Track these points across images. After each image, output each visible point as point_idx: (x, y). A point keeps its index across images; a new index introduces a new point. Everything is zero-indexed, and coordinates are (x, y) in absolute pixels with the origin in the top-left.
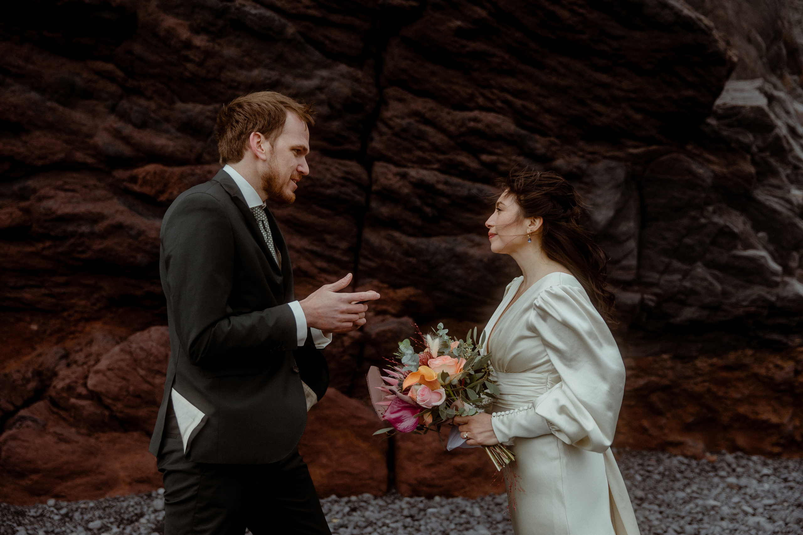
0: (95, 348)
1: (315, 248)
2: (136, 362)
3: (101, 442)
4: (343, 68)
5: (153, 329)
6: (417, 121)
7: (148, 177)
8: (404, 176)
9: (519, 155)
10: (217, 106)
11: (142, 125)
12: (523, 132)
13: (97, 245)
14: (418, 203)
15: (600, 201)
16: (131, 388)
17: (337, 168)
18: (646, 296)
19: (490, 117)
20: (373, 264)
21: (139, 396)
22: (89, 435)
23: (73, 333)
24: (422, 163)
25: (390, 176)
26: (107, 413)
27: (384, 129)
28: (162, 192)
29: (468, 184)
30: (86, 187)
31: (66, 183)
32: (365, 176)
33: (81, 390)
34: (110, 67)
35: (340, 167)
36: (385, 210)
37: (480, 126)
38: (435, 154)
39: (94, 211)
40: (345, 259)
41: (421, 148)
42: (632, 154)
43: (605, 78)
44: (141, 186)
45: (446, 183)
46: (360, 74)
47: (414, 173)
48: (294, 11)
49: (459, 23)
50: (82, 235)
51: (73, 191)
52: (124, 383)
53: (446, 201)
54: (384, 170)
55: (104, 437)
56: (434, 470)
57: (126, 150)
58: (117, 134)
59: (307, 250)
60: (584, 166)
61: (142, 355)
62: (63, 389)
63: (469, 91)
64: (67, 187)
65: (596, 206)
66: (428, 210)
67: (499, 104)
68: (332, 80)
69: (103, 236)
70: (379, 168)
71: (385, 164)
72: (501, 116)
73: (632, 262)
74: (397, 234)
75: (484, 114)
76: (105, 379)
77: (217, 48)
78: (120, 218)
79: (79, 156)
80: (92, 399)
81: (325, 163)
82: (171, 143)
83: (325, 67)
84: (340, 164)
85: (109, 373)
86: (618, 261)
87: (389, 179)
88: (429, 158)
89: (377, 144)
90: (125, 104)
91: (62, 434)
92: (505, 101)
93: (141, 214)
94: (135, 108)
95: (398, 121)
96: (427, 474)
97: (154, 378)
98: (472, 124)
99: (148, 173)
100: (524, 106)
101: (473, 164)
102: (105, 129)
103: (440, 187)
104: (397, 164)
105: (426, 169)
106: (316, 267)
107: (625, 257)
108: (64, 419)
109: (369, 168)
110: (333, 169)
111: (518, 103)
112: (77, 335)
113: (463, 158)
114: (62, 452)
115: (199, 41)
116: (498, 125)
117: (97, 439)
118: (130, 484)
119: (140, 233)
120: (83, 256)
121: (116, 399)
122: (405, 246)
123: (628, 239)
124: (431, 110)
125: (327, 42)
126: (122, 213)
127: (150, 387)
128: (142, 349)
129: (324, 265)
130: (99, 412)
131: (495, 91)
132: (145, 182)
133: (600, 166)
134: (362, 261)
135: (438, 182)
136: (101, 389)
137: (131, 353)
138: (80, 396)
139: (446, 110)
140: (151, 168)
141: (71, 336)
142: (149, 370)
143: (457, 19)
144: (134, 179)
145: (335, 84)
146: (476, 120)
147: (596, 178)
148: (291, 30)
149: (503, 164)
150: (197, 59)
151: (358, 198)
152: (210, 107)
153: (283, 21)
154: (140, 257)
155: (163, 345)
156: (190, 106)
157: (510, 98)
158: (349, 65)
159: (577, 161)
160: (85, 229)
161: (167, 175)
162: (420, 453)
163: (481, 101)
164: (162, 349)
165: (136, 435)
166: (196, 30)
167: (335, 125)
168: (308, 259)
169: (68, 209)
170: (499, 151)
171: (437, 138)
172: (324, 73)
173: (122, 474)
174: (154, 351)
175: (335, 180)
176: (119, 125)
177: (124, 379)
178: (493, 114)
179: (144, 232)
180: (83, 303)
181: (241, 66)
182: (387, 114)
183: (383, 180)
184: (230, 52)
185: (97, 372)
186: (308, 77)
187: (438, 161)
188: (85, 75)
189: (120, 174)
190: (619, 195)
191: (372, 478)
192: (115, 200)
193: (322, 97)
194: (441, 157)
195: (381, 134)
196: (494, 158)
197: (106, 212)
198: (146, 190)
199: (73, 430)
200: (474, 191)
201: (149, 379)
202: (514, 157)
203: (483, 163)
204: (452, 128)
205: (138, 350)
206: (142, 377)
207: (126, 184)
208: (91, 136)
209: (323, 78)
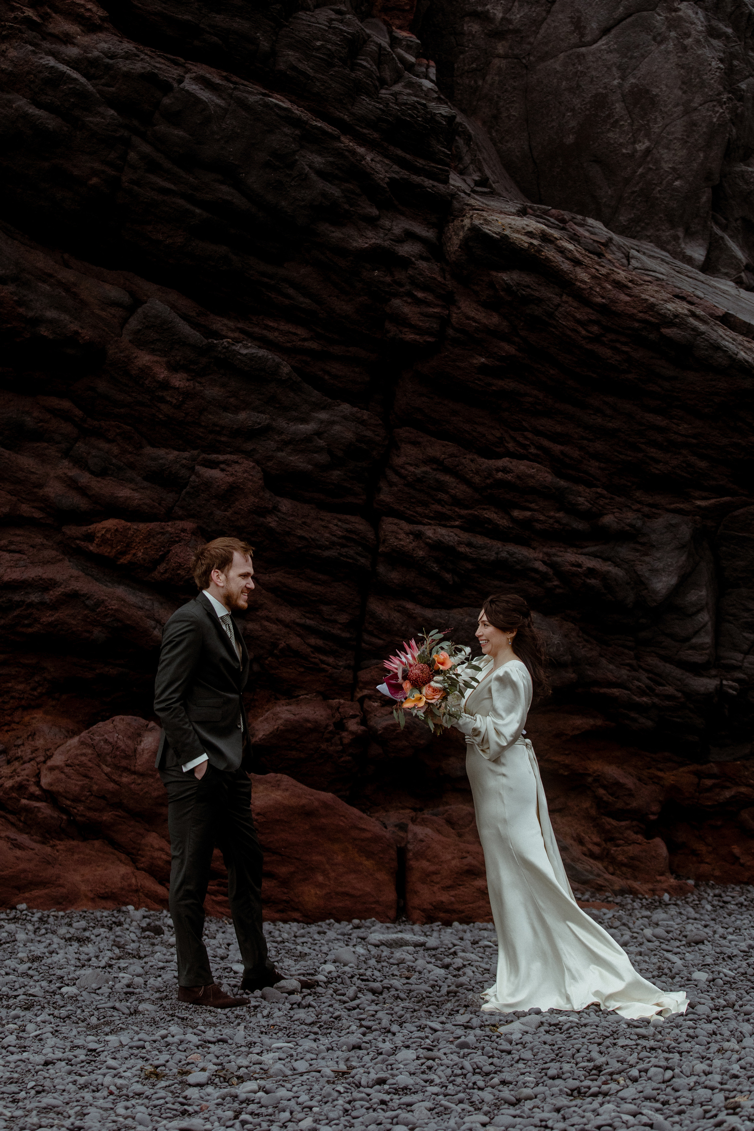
0: (40, 742)
1: (309, 622)
2: (100, 756)
3: (58, 851)
4: (346, 408)
5: (117, 718)
6: (434, 470)
7: (108, 536)
8: (418, 536)
9: (558, 510)
10: (195, 452)
11: (102, 473)
12: (562, 483)
13: (48, 617)
14: (436, 568)
15: (660, 565)
16: (95, 788)
17: (336, 525)
18: (725, 682)
19: (522, 467)
20: (380, 642)
21: (103, 797)
22: (43, 843)
23: (8, 724)
24: (441, 520)
25: (402, 536)
26: (65, 817)
27: (395, 479)
28: (123, 553)
29: (497, 544)
30: (33, 546)
31: (11, 543)
32: (371, 535)
33: (34, 789)
34: (66, 404)
35: (339, 523)
36: (395, 576)
37: (509, 477)
38: (457, 509)
39: (44, 576)
40: (346, 635)
41: (439, 502)
42: (699, 507)
43: (660, 421)
44: (99, 545)
45: (469, 545)
46: (365, 415)
47: (429, 532)
48: (289, 345)
49: (483, 360)
50: (31, 605)
51: (20, 552)
52: (87, 781)
53: (469, 566)
54: (395, 528)
55: (61, 845)
56: (453, 893)
57: (82, 503)
58: (72, 484)
59: (298, 625)
60: (639, 523)
61: (107, 748)
62: (12, 788)
63: (498, 435)
64: (13, 547)
65: (655, 571)
66: (448, 576)
67: (533, 450)
68: (333, 423)
69: (54, 606)
70: (389, 525)
71: (396, 521)
72: (536, 465)
73: (706, 639)
74: (410, 606)
75: (515, 462)
76: (63, 776)
77: (198, 387)
78: (75, 585)
79: (25, 509)
80: (45, 801)
81: (322, 520)
82: (136, 495)
83: (324, 408)
84: (340, 520)
85: (67, 770)
86: (688, 639)
87: (400, 540)
88: (448, 512)
89: (385, 496)
90: (81, 447)
91: (16, 840)
92: (540, 447)
93: (97, 580)
94: (94, 452)
95: (412, 469)
96: (445, 897)
97: (121, 776)
98: (500, 475)
99: (108, 530)
100: (562, 452)
101: (503, 522)
102: (58, 478)
103: (462, 549)
104: (410, 521)
105: (445, 526)
106: (309, 645)
107: (696, 633)
108: (13, 824)
109: (376, 525)
110: (331, 525)
111: (557, 448)
112: (14, 726)
113: (491, 514)
114: (18, 858)
115: (179, 380)
116: (532, 477)
117: (53, 846)
118: (93, 900)
119: (100, 603)
120: (30, 630)
121: (76, 800)
122: (420, 619)
123: (698, 611)
124: (451, 456)
125: (326, 377)
126: (77, 578)
127: (117, 787)
128: (106, 741)
129: (320, 642)
130: (55, 815)
131: (530, 435)
132: (104, 541)
133: (659, 523)
134: (366, 637)
135: (460, 543)
136: (59, 788)
137: (93, 746)
138: (32, 797)
139: (470, 456)
140: (110, 523)
141: (6, 728)
142: (116, 767)
143: (481, 355)
144: (90, 537)
145: (337, 428)
146: (505, 470)
147: (654, 537)
148: (286, 369)
149: (538, 521)
150: (175, 401)
151: (363, 560)
152: (186, 454)
153: (277, 359)
154: (97, 632)
155: (129, 737)
156: (161, 452)
157: (546, 443)
158: (353, 404)
159: (630, 517)
160: (34, 598)
161: (131, 532)
162: (435, 873)
163: (511, 446)
164: (129, 742)
165: (97, 843)
166: (174, 368)
167: (336, 474)
168: (299, 635)
169: (15, 575)
170: (533, 506)
171: (459, 490)
172: (323, 415)
173: (83, 888)
174: (121, 743)
175: (335, 539)
176: (74, 472)
177: (86, 776)
178: (526, 462)
179: (103, 601)
180: (21, 687)
181: (226, 409)
182: (399, 461)
183: (392, 540)
184: (213, 392)
185: (52, 769)
186: (304, 421)
187: (461, 517)
188: (35, 414)
189: (72, 531)
190: (684, 558)
191: (377, 902)
192: (67, 563)
193: (322, 443)
194: (464, 512)
195: (391, 484)
196: (528, 514)
197: (58, 577)
198: (106, 551)
199: (25, 836)
200: (504, 554)
201: (115, 777)
202: (552, 514)
203: (513, 520)
204: (477, 479)
205: (102, 743)
206: (106, 774)
207: (78, 542)
208: (41, 486)
209: (322, 422)
